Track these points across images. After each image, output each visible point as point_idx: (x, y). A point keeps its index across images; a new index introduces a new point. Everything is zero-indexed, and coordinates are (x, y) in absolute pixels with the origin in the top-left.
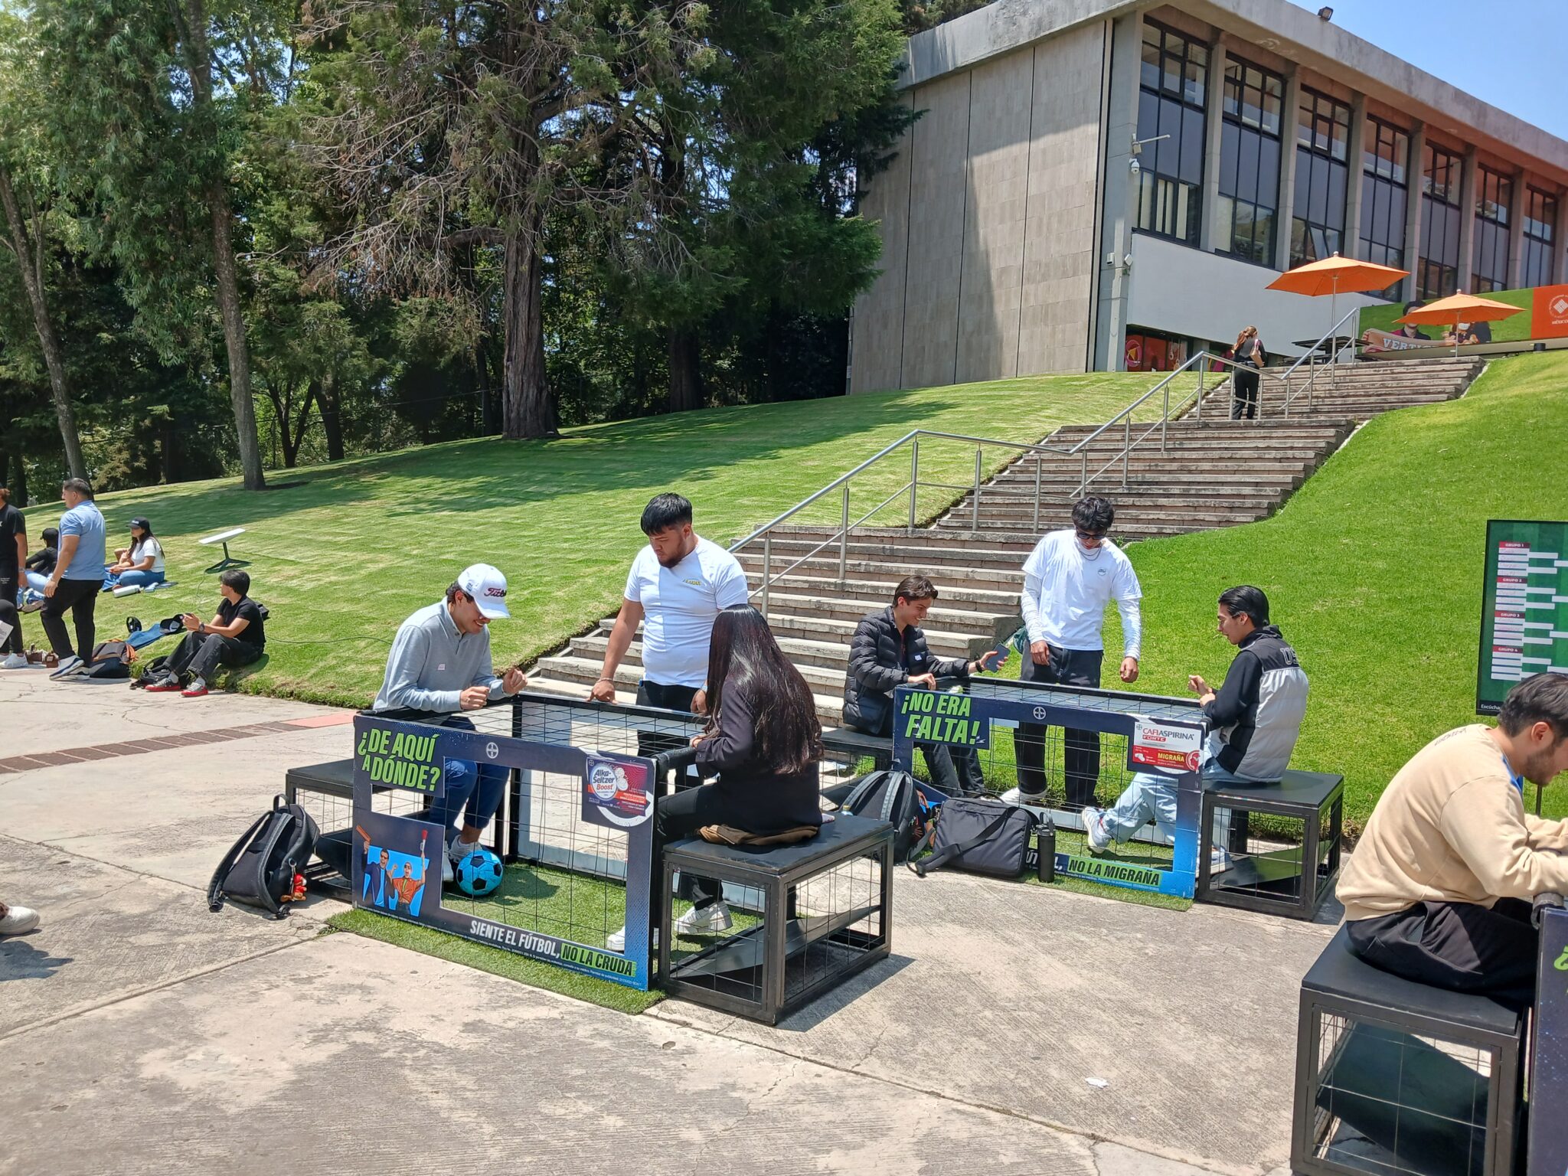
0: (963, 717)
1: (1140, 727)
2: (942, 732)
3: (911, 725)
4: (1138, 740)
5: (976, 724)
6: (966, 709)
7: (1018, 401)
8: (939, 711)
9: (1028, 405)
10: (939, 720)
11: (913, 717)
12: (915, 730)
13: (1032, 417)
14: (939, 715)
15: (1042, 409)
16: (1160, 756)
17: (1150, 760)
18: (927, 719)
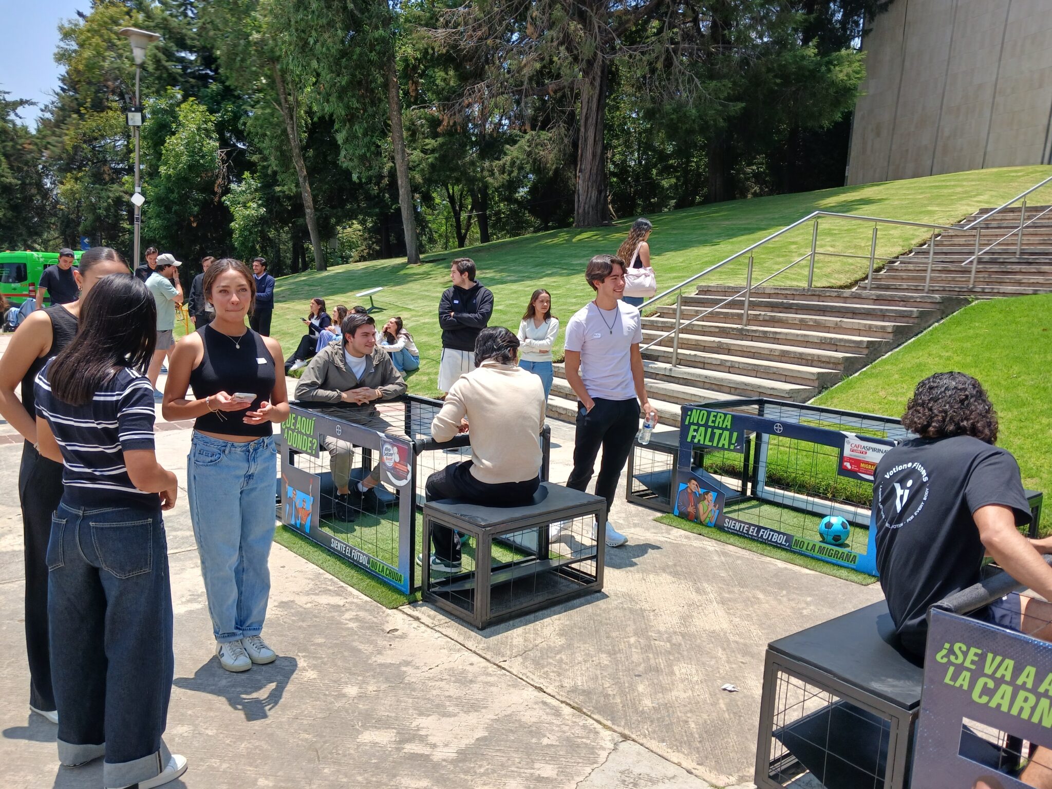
0: (726, 429)
1: (848, 443)
2: (711, 440)
3: (691, 433)
4: (847, 452)
5: (735, 434)
6: (728, 423)
7: (959, 189)
8: (710, 424)
9: (966, 192)
10: (710, 430)
11: (693, 427)
12: (694, 437)
13: (964, 202)
14: (710, 427)
15: (975, 196)
16: (862, 465)
17: (855, 468)
18: (702, 429)
